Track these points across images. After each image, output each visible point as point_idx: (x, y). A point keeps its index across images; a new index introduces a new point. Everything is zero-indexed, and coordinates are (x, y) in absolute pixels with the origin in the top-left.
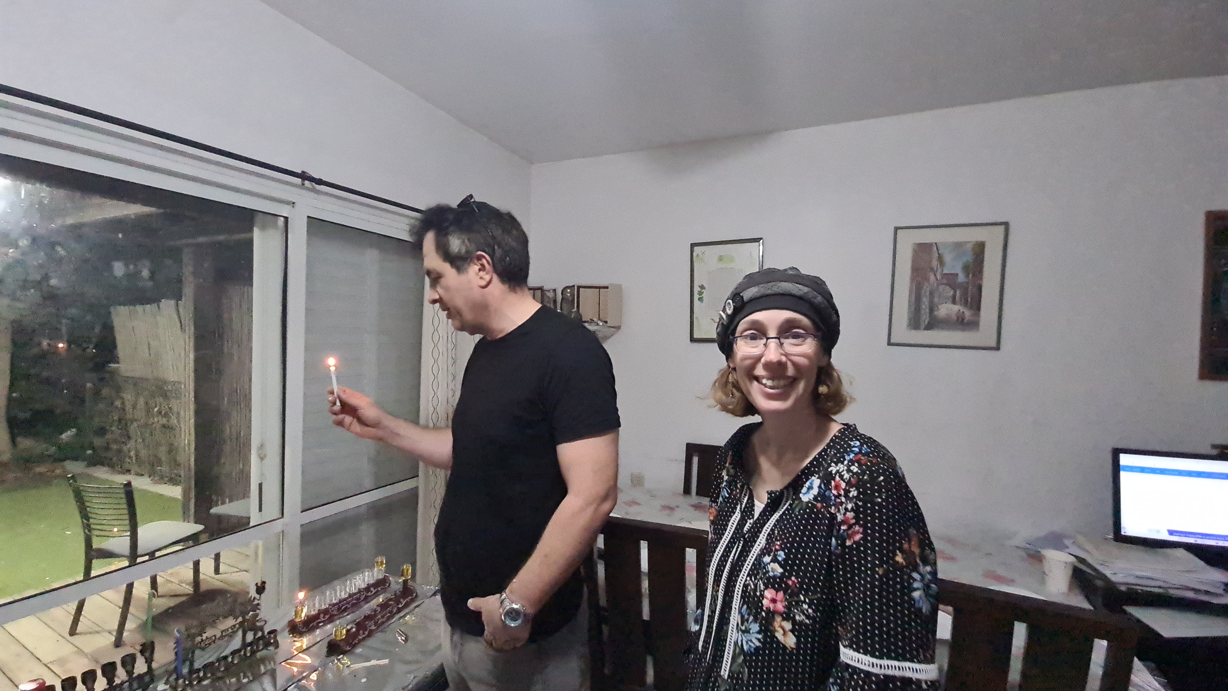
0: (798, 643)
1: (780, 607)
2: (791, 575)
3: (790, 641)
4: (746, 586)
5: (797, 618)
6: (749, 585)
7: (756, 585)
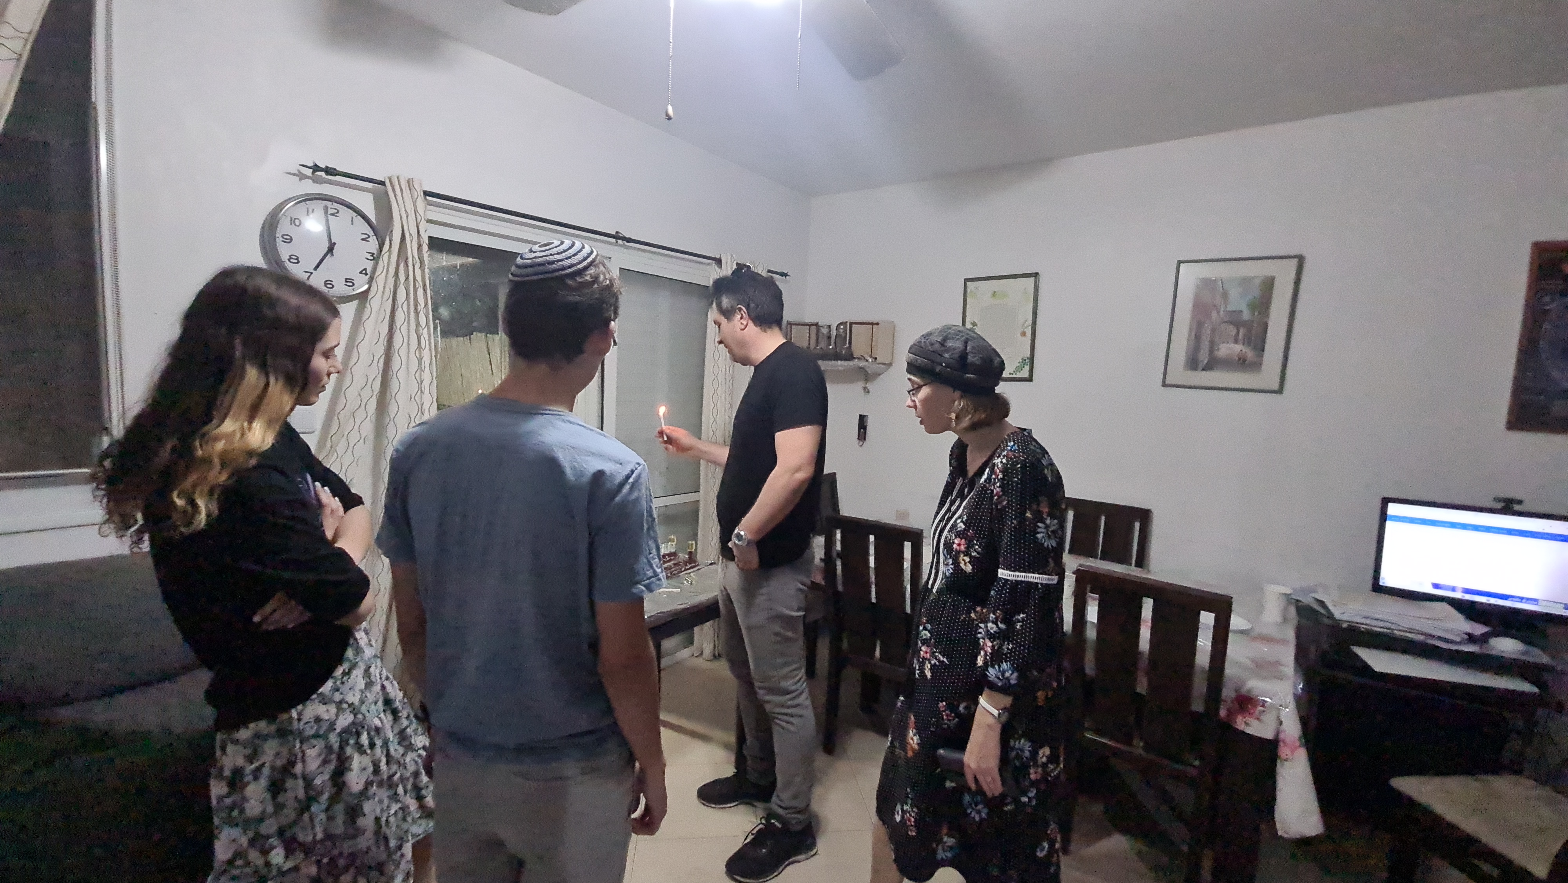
0: (973, 569)
1: (963, 548)
2: (970, 529)
3: (969, 568)
4: (946, 538)
5: (973, 554)
6: (948, 537)
7: (951, 536)
